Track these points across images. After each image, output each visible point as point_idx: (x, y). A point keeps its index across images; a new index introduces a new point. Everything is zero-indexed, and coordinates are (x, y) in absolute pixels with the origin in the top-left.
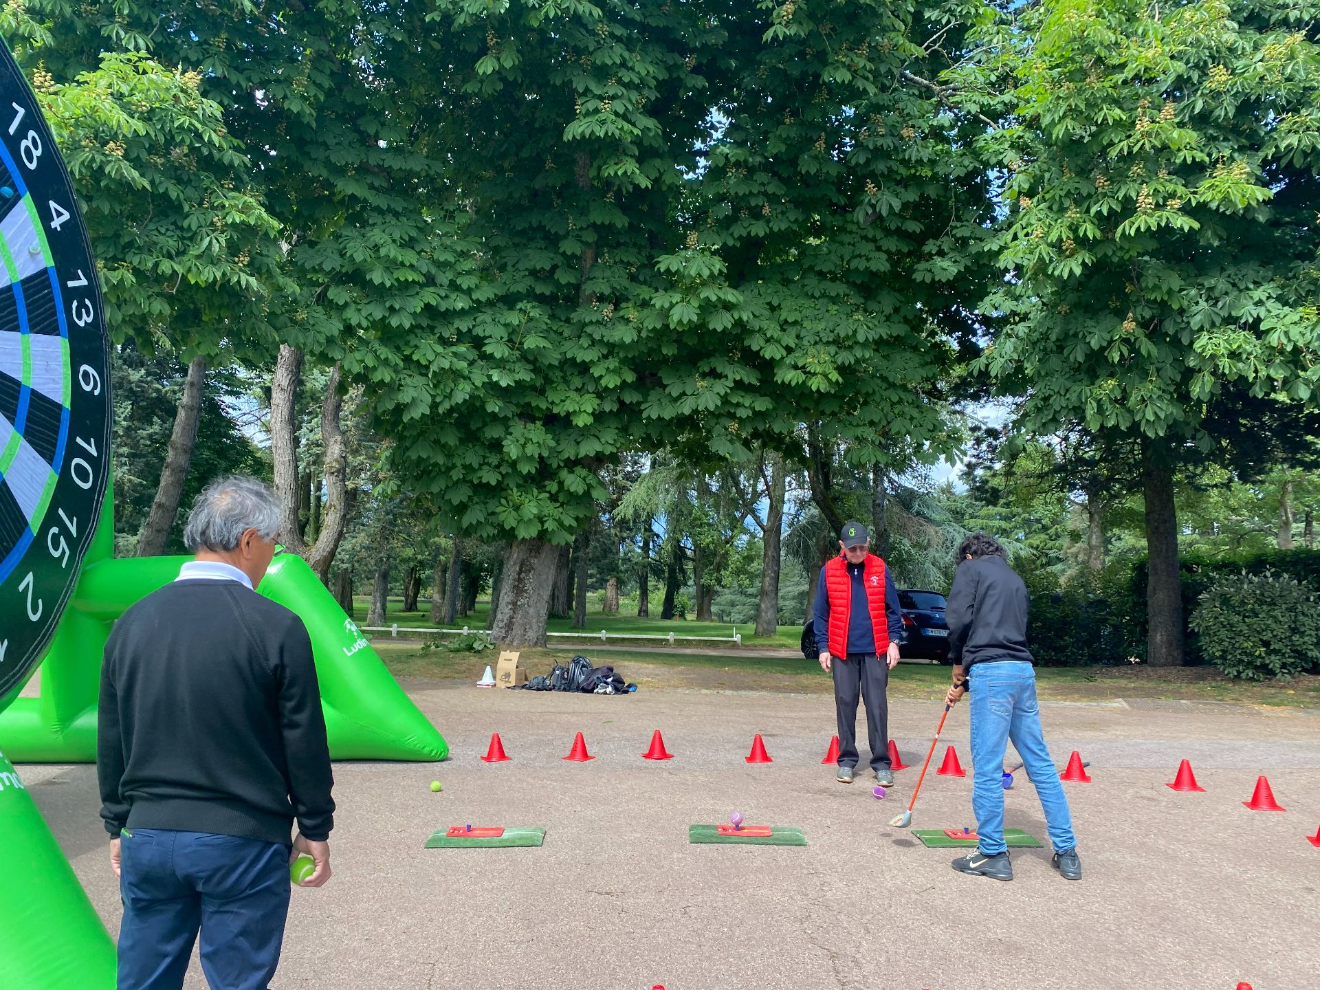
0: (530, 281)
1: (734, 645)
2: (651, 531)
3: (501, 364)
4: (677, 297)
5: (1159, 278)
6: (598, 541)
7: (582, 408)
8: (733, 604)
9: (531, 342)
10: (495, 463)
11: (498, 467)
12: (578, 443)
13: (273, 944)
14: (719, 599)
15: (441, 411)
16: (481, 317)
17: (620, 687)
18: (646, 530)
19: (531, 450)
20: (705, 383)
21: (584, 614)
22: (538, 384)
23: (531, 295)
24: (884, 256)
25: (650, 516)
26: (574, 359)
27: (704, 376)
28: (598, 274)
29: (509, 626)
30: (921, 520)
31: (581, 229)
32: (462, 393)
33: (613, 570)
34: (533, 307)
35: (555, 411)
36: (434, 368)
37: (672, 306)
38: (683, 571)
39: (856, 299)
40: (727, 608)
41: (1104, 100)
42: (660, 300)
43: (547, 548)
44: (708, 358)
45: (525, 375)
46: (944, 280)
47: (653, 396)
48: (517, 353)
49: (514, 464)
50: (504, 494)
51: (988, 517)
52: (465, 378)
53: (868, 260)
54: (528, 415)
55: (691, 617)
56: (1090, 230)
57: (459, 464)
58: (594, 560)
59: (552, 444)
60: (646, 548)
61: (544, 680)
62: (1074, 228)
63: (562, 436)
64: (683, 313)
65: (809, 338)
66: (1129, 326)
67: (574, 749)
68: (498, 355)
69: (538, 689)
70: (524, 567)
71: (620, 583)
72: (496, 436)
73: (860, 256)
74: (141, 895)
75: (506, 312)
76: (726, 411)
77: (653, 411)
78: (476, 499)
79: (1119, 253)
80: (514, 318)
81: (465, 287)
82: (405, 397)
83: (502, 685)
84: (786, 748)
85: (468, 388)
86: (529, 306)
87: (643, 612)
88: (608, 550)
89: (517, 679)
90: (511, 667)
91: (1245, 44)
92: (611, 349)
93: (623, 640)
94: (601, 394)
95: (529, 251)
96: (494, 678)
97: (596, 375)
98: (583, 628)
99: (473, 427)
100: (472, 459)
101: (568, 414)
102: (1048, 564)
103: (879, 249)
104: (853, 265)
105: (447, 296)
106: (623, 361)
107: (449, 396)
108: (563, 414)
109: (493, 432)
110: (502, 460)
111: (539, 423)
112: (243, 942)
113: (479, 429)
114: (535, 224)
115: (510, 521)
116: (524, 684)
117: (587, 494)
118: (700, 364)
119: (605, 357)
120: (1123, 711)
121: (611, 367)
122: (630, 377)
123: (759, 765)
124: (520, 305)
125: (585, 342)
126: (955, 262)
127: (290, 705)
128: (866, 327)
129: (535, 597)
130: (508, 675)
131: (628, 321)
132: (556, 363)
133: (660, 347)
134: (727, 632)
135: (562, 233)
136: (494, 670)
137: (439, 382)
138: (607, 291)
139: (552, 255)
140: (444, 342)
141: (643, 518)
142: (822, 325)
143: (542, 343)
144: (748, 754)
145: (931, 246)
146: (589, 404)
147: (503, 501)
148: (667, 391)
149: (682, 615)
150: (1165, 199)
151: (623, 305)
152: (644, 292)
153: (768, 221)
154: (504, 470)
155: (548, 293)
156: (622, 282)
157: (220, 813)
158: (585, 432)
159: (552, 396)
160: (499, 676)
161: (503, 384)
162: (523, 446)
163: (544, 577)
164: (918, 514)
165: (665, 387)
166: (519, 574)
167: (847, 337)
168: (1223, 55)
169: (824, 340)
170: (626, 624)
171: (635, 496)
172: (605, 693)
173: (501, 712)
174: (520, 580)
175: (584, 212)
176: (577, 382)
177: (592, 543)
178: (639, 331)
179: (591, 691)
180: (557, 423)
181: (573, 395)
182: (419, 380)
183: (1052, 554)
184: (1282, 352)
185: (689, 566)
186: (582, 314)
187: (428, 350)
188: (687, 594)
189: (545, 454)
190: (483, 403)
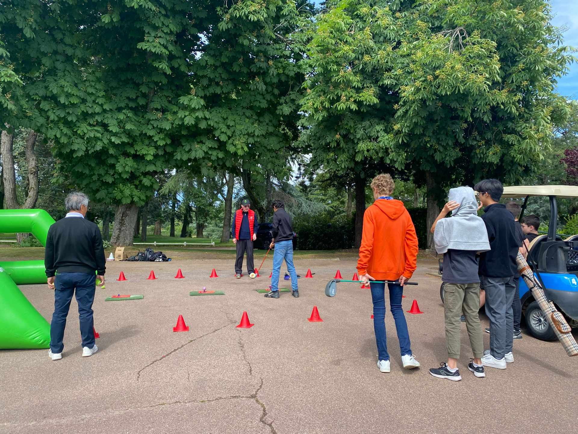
0: (127, 101)
1: (212, 246)
2: (176, 199)
3: (115, 135)
4: (187, 113)
5: (348, 122)
6: (152, 203)
7: (149, 152)
8: (213, 231)
9: (128, 126)
10: (112, 174)
11: (113, 175)
12: (146, 166)
13: (92, 298)
14: (207, 229)
15: (90, 152)
16: (106, 115)
17: (165, 259)
18: (174, 199)
19: (127, 169)
20: (199, 146)
21: (146, 235)
22: (130, 142)
23: (127, 107)
24: (265, 102)
25: (176, 193)
26: (146, 134)
27: (198, 143)
28: (156, 100)
29: (118, 238)
30: (290, 196)
31: (149, 82)
32: (99, 146)
33: (159, 216)
34: (129, 112)
35: (138, 153)
36: (87, 136)
37: (185, 116)
38: (190, 217)
39: (255, 117)
40: (211, 233)
41: (331, 62)
42: (181, 114)
43: (133, 207)
44: (200, 136)
45: (126, 140)
46: (286, 115)
47: (179, 150)
48: (122, 130)
49: (120, 174)
50: (116, 185)
51: (317, 194)
52: (99, 139)
53: (260, 102)
54: (126, 155)
55: (194, 236)
56: (327, 105)
57: (96, 173)
58: (150, 212)
59: (136, 166)
60: (174, 207)
61: (135, 257)
62: (322, 103)
63: (141, 163)
64: (189, 120)
65: (238, 133)
66: (338, 136)
67: (150, 276)
68: (114, 131)
69: (132, 261)
70: (124, 215)
71: (162, 222)
72: (112, 163)
73: (257, 101)
74: (63, 287)
75: (117, 114)
76: (207, 156)
77: (178, 156)
78: (103, 187)
79: (337, 112)
80: (121, 117)
81: (100, 103)
82: (75, 147)
83: (118, 260)
84: (223, 274)
85: (102, 144)
86: (127, 112)
87: (172, 234)
88: (157, 208)
89: (123, 257)
90: (121, 253)
91: (375, 47)
92: (161, 130)
93: (164, 245)
94: (157, 148)
95: (127, 89)
96: (114, 257)
97: (155, 140)
98: (146, 241)
99: (103, 158)
100: (102, 172)
101: (143, 155)
102: (340, 213)
103: (264, 98)
104: (255, 104)
105: (92, 106)
106: (166, 135)
107: (94, 147)
108: (141, 155)
109: (111, 161)
110: (115, 172)
111: (131, 158)
112: (87, 296)
113: (105, 159)
114: (129, 78)
115: (118, 196)
116: (127, 259)
117: (151, 186)
118: (197, 138)
119: (159, 133)
120: (337, 261)
121: (161, 138)
122: (169, 142)
123: (214, 278)
124: (124, 111)
125: (150, 127)
126: (290, 107)
127: (97, 244)
128: (258, 130)
129: (129, 227)
130: (120, 256)
131: (168, 120)
132: (138, 135)
133: (181, 130)
134: (209, 242)
135: (141, 83)
136: (114, 255)
137: (89, 141)
138: (159, 107)
139: (136, 92)
140: (90, 125)
141: (173, 194)
142: (243, 127)
143: (133, 127)
144: (210, 275)
145: (282, 100)
146: (152, 151)
147: (116, 189)
148: (184, 148)
149: (190, 236)
150: (349, 98)
151: (166, 113)
152: (175, 109)
153: (222, 88)
154: (116, 176)
155: (134, 107)
156: (165, 104)
157: (83, 269)
158: (150, 162)
159: (136, 147)
160: (116, 256)
161: (116, 143)
162: (124, 167)
163: (132, 219)
164: (289, 193)
165: (183, 146)
166: (122, 217)
167: (251, 133)
168: (368, 51)
169: (243, 133)
170: (165, 239)
171: (169, 185)
172: (159, 261)
173: (119, 267)
174: (122, 220)
175: (150, 75)
176: (147, 142)
177: (149, 205)
178: (172, 124)
179: (154, 261)
180: (138, 158)
181: (145, 147)
182: (79, 140)
183: (341, 209)
184: (383, 149)
185: (193, 215)
186: (148, 116)
187: (83, 128)
188: (193, 226)
189: (133, 171)
190: (108, 149)
